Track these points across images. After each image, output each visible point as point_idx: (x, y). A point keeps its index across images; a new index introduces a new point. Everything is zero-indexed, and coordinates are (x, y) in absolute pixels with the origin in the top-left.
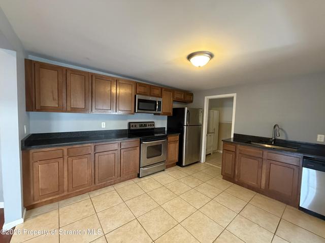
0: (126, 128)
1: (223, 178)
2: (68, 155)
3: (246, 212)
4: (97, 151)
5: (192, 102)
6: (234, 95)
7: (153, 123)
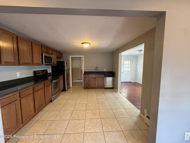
0: (32, 75)
1: (84, 89)
2: (20, 97)
3: (97, 94)
4: (35, 91)
5: (62, 58)
6: (83, 56)
7: (46, 71)
